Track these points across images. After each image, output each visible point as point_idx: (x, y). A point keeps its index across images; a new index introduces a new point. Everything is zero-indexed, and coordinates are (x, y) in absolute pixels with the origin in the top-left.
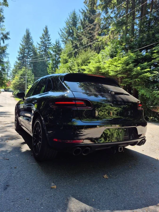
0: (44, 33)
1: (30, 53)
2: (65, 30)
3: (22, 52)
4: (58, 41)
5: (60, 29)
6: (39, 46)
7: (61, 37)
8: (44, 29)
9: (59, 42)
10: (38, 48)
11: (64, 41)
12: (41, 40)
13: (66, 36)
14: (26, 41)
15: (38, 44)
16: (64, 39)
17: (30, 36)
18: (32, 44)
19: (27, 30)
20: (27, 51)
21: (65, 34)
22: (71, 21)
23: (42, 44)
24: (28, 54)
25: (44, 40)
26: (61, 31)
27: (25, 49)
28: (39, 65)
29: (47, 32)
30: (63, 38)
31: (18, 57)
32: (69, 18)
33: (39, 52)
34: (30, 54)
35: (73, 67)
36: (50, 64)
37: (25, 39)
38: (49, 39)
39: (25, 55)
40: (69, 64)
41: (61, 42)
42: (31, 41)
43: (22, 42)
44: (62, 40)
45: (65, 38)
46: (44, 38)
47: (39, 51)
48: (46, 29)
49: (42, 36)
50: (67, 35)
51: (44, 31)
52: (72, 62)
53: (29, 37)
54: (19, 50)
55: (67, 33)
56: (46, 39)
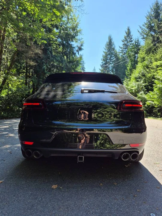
0: (126, 35)
1: (112, 58)
2: (145, 25)
3: (105, 59)
4: (137, 39)
5: (140, 26)
6: (121, 49)
7: (141, 34)
8: (126, 31)
9: (138, 41)
10: (121, 52)
11: (145, 38)
12: (123, 43)
13: (147, 32)
14: (108, 48)
15: (120, 47)
16: (145, 36)
17: (112, 41)
18: (114, 49)
19: (109, 36)
20: (109, 56)
21: (146, 29)
22: (153, 13)
23: (124, 47)
24: (110, 59)
25: (126, 42)
26: (141, 27)
27: (107, 56)
28: (121, 69)
29: (130, 33)
30: (143, 34)
31: (101, 64)
32: (150, 10)
33: (122, 56)
34: (112, 60)
35: (150, 65)
36: (128, 65)
37: (108, 45)
38: (132, 40)
39: (108, 61)
40: (146, 62)
41: (140, 40)
42: (113, 46)
43: (105, 49)
44: (142, 37)
45: (145, 34)
46: (126, 40)
47: (122, 54)
48: (129, 30)
49: (124, 39)
50: (147, 30)
51: (126, 33)
52: (149, 60)
53: (111, 43)
54: (102, 58)
55: (147, 28)
56: (128, 40)
